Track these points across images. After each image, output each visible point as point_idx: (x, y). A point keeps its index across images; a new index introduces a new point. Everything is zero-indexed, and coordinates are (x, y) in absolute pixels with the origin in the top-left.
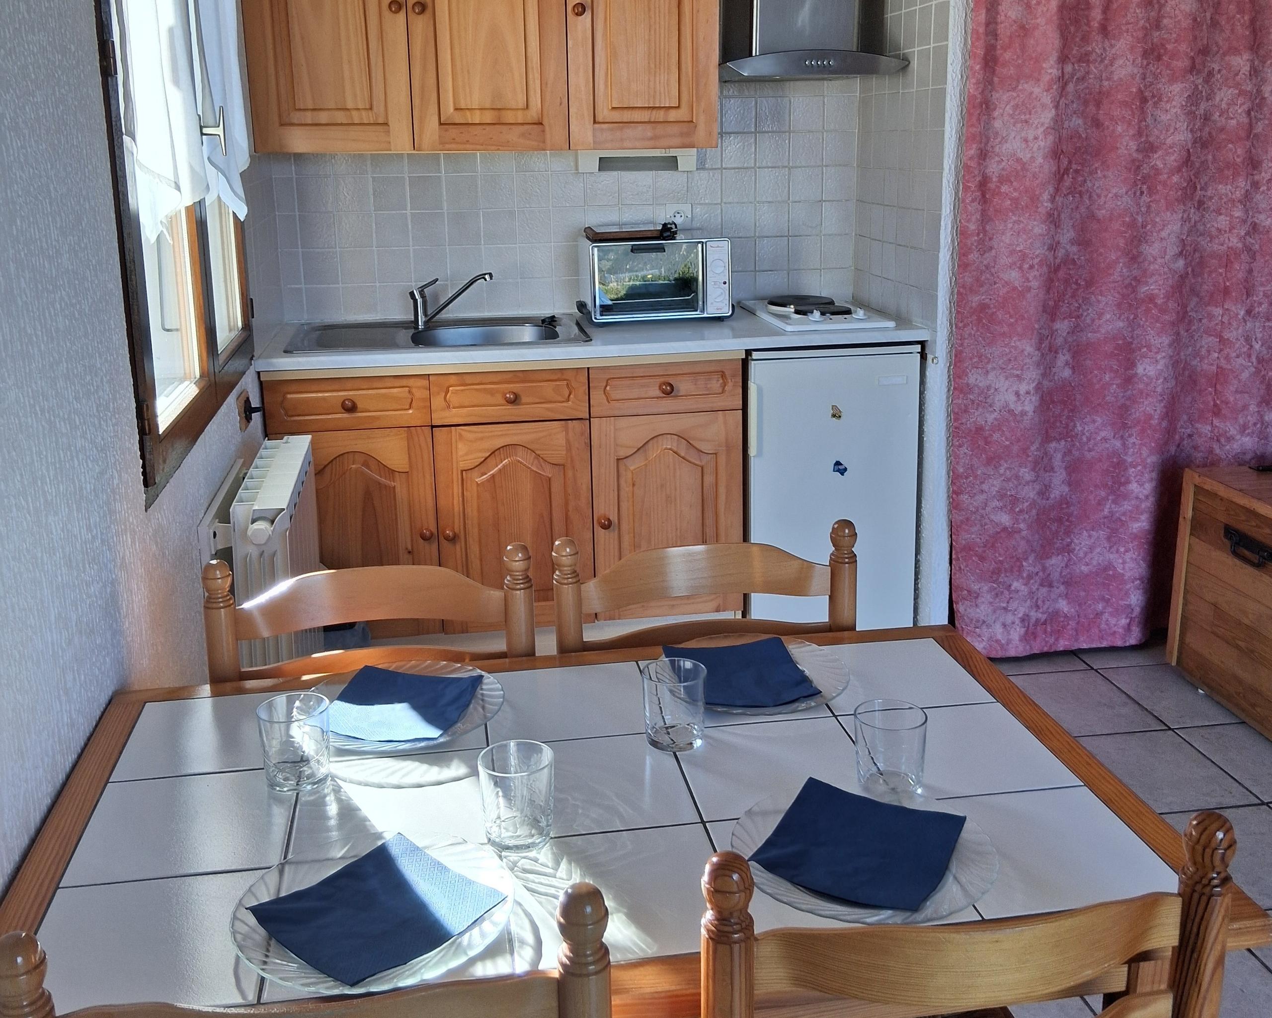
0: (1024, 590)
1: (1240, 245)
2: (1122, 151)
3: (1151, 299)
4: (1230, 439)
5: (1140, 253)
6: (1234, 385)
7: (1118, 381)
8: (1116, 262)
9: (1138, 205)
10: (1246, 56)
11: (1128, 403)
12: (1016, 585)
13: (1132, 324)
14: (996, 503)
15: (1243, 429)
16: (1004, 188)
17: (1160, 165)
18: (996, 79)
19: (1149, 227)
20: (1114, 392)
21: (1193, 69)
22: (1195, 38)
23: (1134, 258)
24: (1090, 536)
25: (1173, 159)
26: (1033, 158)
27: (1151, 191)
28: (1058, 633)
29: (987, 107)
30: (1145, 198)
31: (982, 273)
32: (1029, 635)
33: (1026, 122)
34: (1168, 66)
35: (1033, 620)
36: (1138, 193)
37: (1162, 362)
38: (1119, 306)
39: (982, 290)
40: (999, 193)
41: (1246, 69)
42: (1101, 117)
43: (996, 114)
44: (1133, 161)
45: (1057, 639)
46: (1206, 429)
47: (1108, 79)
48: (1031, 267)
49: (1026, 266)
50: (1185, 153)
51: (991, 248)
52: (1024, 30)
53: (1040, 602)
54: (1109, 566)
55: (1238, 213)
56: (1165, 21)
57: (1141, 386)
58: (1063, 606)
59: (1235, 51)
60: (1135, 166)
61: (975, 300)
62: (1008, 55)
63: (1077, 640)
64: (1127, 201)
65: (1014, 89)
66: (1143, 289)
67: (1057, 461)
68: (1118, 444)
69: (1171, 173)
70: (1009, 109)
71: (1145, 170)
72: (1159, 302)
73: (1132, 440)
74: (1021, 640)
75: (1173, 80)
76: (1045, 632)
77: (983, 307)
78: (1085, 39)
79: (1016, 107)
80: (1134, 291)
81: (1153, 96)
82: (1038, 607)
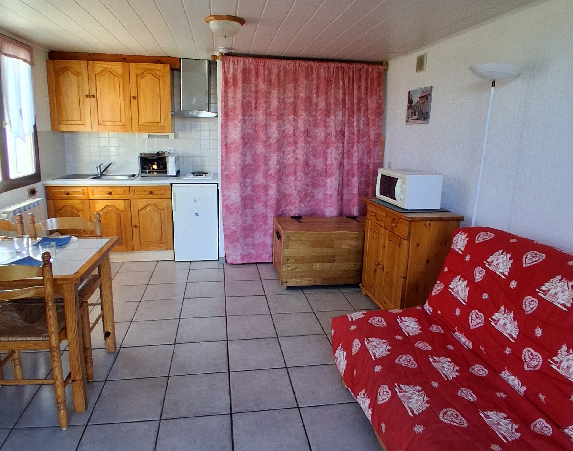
0: (240, 247)
1: (293, 163)
2: (262, 138)
3: (271, 175)
4: (293, 211)
5: (268, 164)
6: (293, 197)
7: (264, 195)
8: (262, 165)
9: (267, 152)
10: (292, 116)
11: (267, 201)
12: (238, 245)
13: (267, 181)
14: (232, 224)
15: (295, 208)
16: (232, 146)
17: (272, 142)
18: (229, 119)
19: (270, 157)
20: (263, 198)
21: (278, 118)
22: (278, 111)
23: (266, 164)
24: (259, 234)
25: (274, 141)
26: (237, 139)
27: (270, 148)
28: (251, 258)
29: (227, 126)
30: (268, 150)
31: (227, 166)
32: (242, 258)
33: (236, 130)
34: (273, 118)
35: (243, 255)
36: (266, 149)
37: (274, 191)
38: (263, 176)
39: (227, 171)
40: (231, 147)
41: (292, 119)
42: (256, 129)
43: (229, 128)
44: (265, 141)
45: (250, 260)
46: (288, 208)
47: (258, 121)
48: (238, 166)
49: (236, 165)
50: (277, 140)
51: (229, 161)
52: (234, 108)
53: (245, 250)
54: (264, 242)
55: (292, 155)
56: (271, 107)
57: (270, 196)
58: (252, 251)
59: (290, 115)
60: (265, 142)
61: (225, 173)
62: (231, 114)
63: (256, 260)
64: (263, 150)
65: (233, 122)
66: (269, 173)
67: (249, 214)
68: (265, 211)
69: (274, 144)
70: (232, 127)
71: (268, 143)
72: (273, 176)
73: (268, 210)
74: (240, 259)
75: (274, 121)
76: (247, 257)
77: (227, 175)
78: (251, 111)
79: (233, 126)
80: (267, 173)
81: (269, 125)
82: (245, 251)
